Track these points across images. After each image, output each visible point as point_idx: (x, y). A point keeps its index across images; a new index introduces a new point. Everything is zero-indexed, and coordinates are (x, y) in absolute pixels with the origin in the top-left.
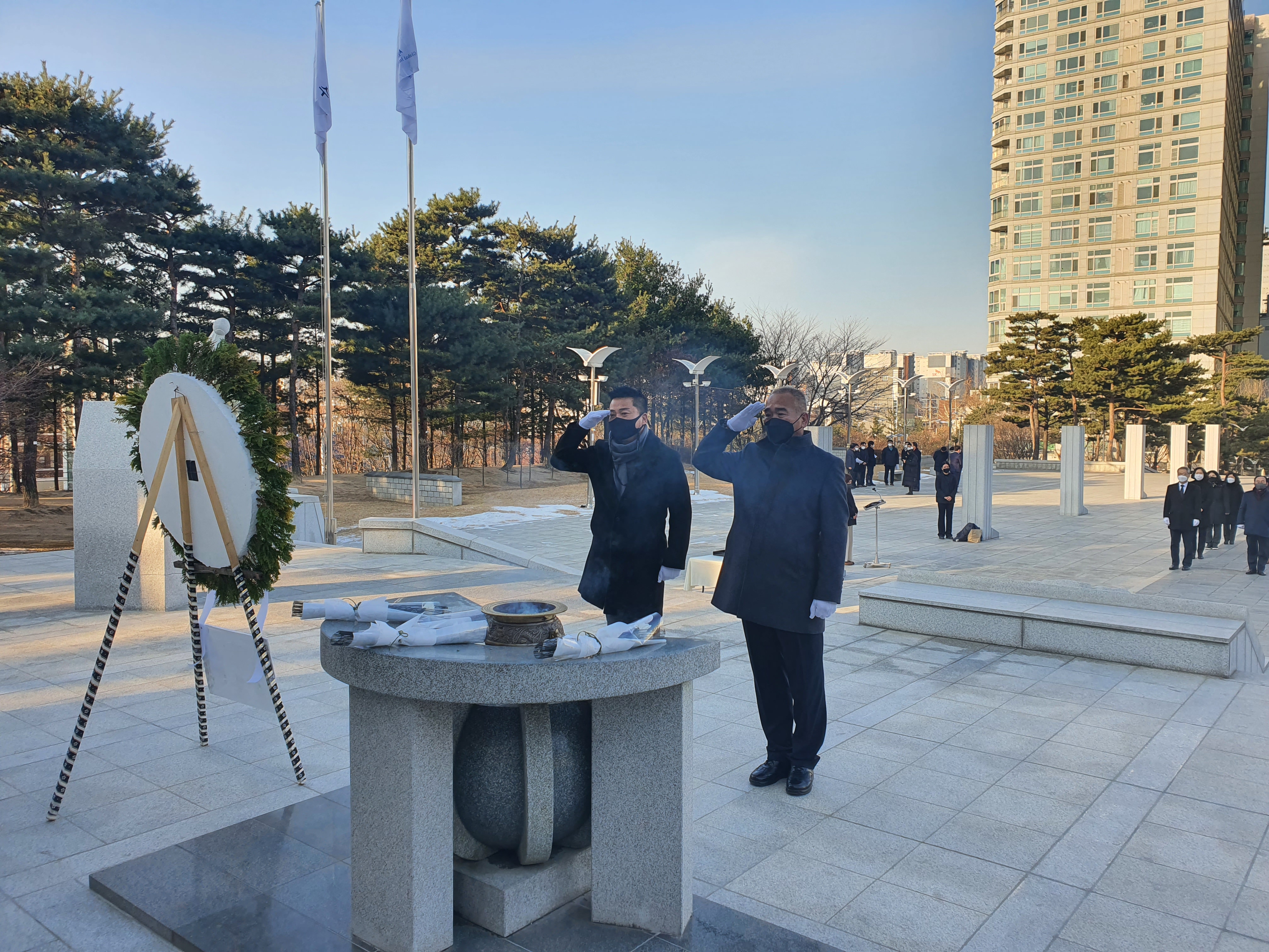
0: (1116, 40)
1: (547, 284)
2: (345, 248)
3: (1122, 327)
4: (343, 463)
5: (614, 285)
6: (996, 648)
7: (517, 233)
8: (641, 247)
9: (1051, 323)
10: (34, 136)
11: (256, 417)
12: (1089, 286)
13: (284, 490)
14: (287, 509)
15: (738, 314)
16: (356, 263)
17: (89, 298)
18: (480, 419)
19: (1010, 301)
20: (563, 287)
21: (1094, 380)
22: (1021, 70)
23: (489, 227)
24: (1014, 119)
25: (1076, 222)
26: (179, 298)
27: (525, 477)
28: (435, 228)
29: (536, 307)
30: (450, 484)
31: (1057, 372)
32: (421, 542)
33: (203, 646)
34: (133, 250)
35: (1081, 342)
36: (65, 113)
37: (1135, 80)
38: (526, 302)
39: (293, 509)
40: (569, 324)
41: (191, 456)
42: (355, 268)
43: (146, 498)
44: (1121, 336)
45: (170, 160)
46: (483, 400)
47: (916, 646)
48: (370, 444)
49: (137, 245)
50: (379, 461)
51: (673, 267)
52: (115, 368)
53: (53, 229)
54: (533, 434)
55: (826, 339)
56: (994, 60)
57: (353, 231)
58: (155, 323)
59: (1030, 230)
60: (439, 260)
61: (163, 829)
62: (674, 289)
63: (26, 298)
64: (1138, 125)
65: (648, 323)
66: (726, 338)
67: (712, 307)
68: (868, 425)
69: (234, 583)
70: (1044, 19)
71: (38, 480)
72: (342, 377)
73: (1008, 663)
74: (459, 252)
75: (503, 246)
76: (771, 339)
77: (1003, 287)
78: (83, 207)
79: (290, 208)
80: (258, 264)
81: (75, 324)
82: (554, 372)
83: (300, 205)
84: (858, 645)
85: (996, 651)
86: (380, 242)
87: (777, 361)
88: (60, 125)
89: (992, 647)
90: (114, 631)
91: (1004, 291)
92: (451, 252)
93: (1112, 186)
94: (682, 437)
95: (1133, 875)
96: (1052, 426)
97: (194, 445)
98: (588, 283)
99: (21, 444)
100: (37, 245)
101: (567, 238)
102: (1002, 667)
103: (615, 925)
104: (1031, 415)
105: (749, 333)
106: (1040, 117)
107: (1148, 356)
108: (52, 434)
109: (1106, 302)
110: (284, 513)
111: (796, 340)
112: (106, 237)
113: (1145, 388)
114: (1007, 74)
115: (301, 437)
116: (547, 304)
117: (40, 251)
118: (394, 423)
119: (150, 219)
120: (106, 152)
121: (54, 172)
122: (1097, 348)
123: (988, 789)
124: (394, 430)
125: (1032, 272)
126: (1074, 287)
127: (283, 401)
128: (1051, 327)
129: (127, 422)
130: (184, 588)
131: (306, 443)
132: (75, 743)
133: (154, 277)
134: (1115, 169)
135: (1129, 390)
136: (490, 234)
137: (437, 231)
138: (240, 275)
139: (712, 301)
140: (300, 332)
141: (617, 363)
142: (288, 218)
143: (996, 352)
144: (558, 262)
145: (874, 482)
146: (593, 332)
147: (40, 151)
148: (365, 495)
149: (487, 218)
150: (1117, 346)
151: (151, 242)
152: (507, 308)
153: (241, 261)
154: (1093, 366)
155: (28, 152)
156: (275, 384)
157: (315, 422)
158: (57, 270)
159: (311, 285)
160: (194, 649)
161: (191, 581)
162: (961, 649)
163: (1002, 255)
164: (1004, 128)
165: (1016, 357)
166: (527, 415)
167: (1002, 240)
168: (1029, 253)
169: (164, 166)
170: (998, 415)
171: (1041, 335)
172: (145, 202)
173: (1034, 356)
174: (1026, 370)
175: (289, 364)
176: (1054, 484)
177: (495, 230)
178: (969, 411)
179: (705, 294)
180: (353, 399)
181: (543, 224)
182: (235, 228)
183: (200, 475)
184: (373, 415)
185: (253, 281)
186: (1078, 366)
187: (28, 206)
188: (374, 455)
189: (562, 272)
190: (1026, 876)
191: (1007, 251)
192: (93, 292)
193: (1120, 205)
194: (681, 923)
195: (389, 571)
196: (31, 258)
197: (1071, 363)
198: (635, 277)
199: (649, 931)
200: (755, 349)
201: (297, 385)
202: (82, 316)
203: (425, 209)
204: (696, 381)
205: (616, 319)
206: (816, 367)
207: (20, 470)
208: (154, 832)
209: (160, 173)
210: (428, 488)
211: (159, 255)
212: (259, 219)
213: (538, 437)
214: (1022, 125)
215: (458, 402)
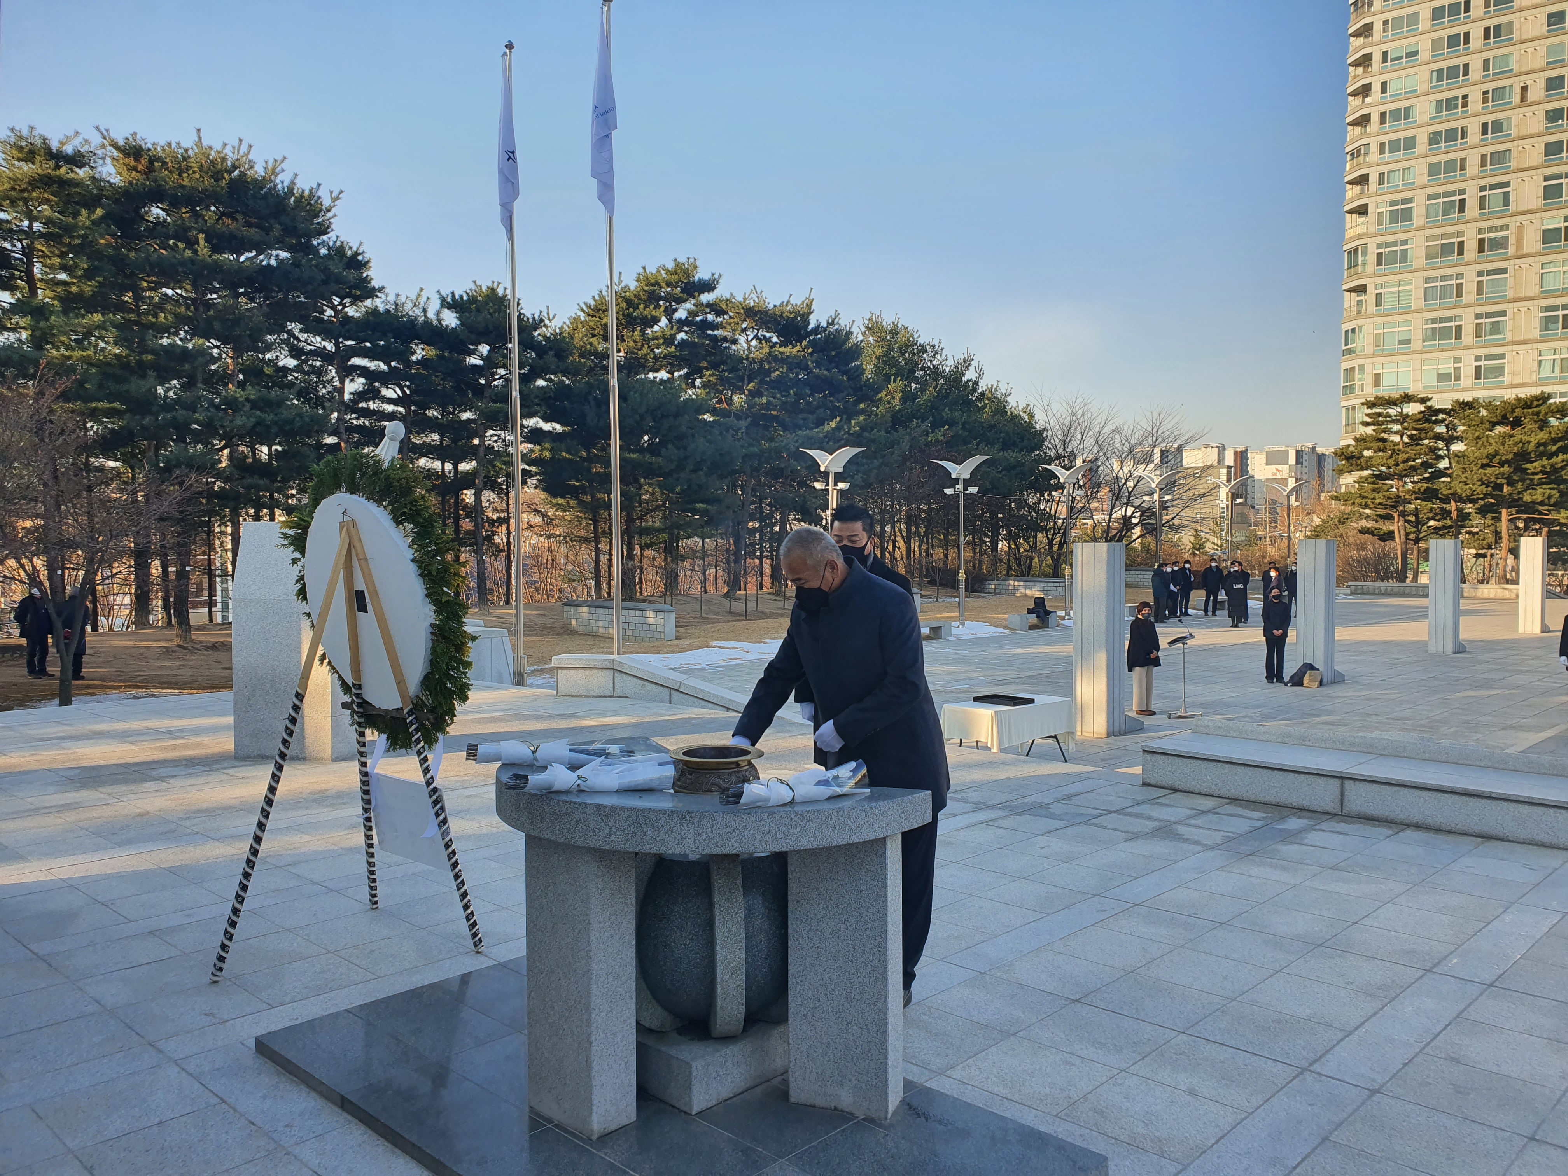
0: (1510, 42)
1: (777, 373)
2: (539, 335)
3: (1518, 412)
4: (537, 590)
5: (860, 370)
6: (1309, 814)
7: (742, 311)
8: (893, 323)
9: (1422, 408)
10: (188, 215)
11: (430, 542)
12: (1478, 358)
13: (460, 622)
14: (464, 644)
15: (1016, 402)
16: (551, 353)
17: (247, 400)
18: (698, 536)
19: (1370, 380)
20: (797, 374)
21: (1481, 480)
22: (1384, 85)
23: (709, 305)
24: (1374, 148)
25: (1459, 276)
26: (347, 397)
27: (751, 605)
28: (645, 308)
29: (764, 400)
30: (661, 615)
31: (1430, 470)
32: (625, 685)
33: (373, 796)
34: (295, 342)
35: (1464, 431)
36: (222, 188)
37: (1537, 92)
38: (753, 394)
39: (470, 644)
40: (804, 419)
41: (360, 585)
42: (550, 358)
43: (311, 633)
44: (1516, 423)
45: (337, 237)
46: (703, 513)
47: (1209, 811)
48: (570, 567)
49: (300, 337)
50: (579, 587)
51: (934, 346)
52: (276, 481)
53: (209, 321)
54: (762, 553)
55: (1130, 432)
56: (1348, 73)
57: (548, 314)
58: (321, 426)
59: (1397, 289)
60: (649, 347)
61: (332, 994)
62: (935, 373)
63: (178, 401)
64: (1542, 149)
65: (902, 416)
66: (1001, 432)
67: (983, 394)
68: (1186, 539)
69: (406, 726)
70: (1414, 19)
71: (191, 611)
72: (535, 488)
73: (1321, 833)
74: (673, 337)
75: (725, 327)
76: (1059, 432)
77: (1361, 362)
78: (242, 294)
79: (474, 288)
80: (437, 355)
81: (232, 430)
82: (787, 478)
83: (485, 285)
84: (1137, 810)
85: (1308, 818)
86: (580, 326)
87: (1066, 459)
88: (217, 202)
89: (1304, 814)
90: (279, 778)
91: (1362, 368)
92: (663, 337)
93: (1507, 229)
94: (946, 556)
95: (1432, 1075)
96: (1426, 539)
97: (363, 574)
98: (827, 370)
99: (172, 569)
100: (191, 340)
101: (802, 316)
102: (1313, 837)
103: (814, 1106)
104: (1396, 526)
105: (1030, 425)
106: (1410, 143)
107: (1554, 448)
108: (206, 557)
109: (1500, 379)
110: (460, 648)
111: (1091, 433)
112: (267, 328)
113: (1551, 489)
114: (1365, 91)
115: (488, 560)
116: (778, 396)
117: (194, 347)
118: (597, 541)
119: (315, 306)
120: (267, 231)
121: (210, 256)
122: (1484, 439)
123: (1271, 976)
124: (597, 551)
125: (1400, 342)
126: (1457, 360)
127: (467, 516)
128: (1422, 412)
129: (292, 548)
130: (352, 732)
131: (495, 567)
132: (240, 899)
133: (319, 372)
134: (1512, 207)
135: (1528, 492)
136: (710, 313)
137: (647, 312)
138: (417, 369)
139: (982, 387)
140: (487, 434)
141: (863, 465)
142: (472, 300)
143: (1349, 446)
144: (791, 344)
145: (1190, 611)
146: (833, 429)
147: (195, 233)
148: (562, 628)
149: (706, 294)
150: (1511, 436)
151: (316, 333)
152: (730, 401)
153: (418, 351)
154: (1479, 462)
155: (182, 234)
156: (457, 497)
157: (505, 541)
158: (213, 367)
159: (499, 379)
160: (363, 799)
161: (359, 724)
162: (1265, 815)
163: (1360, 322)
164: (1361, 159)
165: (1375, 452)
166: (754, 530)
167: (1359, 303)
168: (1396, 318)
169: (331, 244)
170: (1355, 525)
171: (1409, 423)
172: (310, 288)
173: (1399, 450)
174: (1389, 468)
175: (474, 473)
176: (1421, 614)
177: (716, 308)
178: (1317, 521)
179: (974, 379)
180: (549, 514)
181: (773, 300)
182: (411, 313)
183: (369, 606)
184: (572, 533)
185: (431, 375)
186: (1458, 462)
187: (181, 295)
188: (574, 581)
189: (796, 357)
190: (1301, 1073)
191: (1367, 316)
192: (252, 392)
193: (1519, 253)
194: (888, 1106)
195: (584, 717)
196: (185, 355)
197: (1449, 459)
198: (887, 360)
199: (851, 1114)
200: (1039, 446)
201: (483, 498)
202: (239, 421)
203: (633, 285)
204: (960, 487)
205: (862, 412)
206: (1116, 467)
207: (172, 600)
208: (321, 997)
209: (327, 252)
210: (636, 620)
211: (325, 347)
212: (439, 302)
213: (767, 557)
214: (1387, 155)
215: (672, 516)
